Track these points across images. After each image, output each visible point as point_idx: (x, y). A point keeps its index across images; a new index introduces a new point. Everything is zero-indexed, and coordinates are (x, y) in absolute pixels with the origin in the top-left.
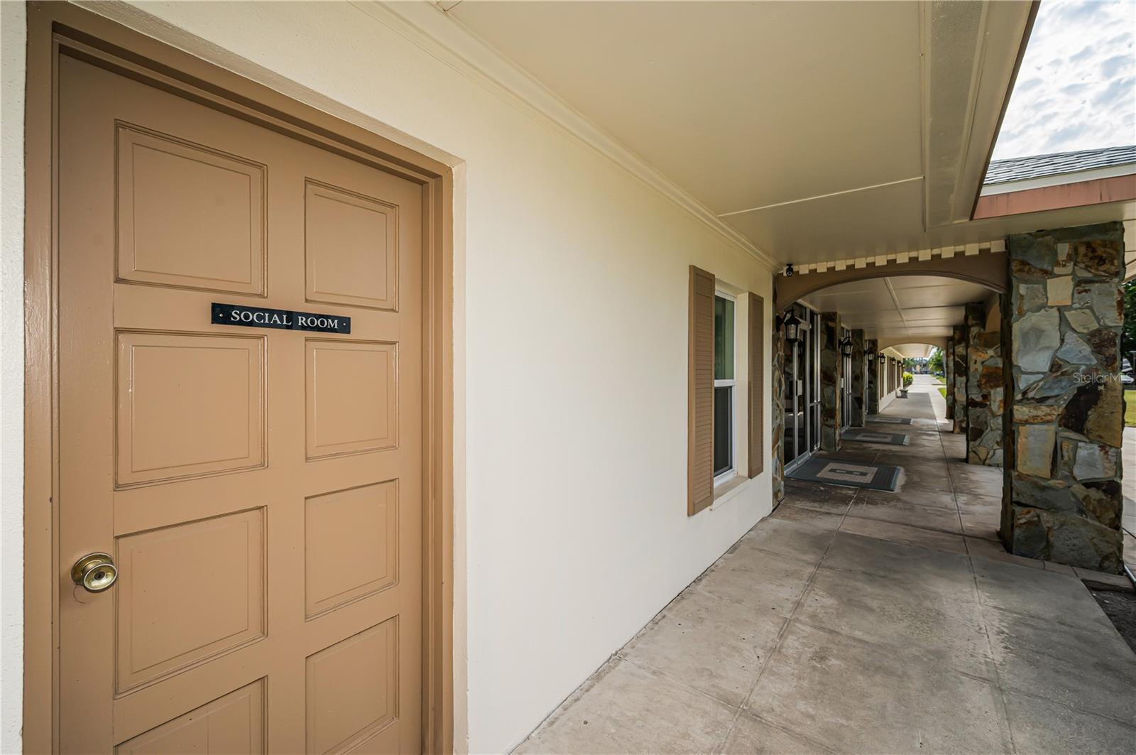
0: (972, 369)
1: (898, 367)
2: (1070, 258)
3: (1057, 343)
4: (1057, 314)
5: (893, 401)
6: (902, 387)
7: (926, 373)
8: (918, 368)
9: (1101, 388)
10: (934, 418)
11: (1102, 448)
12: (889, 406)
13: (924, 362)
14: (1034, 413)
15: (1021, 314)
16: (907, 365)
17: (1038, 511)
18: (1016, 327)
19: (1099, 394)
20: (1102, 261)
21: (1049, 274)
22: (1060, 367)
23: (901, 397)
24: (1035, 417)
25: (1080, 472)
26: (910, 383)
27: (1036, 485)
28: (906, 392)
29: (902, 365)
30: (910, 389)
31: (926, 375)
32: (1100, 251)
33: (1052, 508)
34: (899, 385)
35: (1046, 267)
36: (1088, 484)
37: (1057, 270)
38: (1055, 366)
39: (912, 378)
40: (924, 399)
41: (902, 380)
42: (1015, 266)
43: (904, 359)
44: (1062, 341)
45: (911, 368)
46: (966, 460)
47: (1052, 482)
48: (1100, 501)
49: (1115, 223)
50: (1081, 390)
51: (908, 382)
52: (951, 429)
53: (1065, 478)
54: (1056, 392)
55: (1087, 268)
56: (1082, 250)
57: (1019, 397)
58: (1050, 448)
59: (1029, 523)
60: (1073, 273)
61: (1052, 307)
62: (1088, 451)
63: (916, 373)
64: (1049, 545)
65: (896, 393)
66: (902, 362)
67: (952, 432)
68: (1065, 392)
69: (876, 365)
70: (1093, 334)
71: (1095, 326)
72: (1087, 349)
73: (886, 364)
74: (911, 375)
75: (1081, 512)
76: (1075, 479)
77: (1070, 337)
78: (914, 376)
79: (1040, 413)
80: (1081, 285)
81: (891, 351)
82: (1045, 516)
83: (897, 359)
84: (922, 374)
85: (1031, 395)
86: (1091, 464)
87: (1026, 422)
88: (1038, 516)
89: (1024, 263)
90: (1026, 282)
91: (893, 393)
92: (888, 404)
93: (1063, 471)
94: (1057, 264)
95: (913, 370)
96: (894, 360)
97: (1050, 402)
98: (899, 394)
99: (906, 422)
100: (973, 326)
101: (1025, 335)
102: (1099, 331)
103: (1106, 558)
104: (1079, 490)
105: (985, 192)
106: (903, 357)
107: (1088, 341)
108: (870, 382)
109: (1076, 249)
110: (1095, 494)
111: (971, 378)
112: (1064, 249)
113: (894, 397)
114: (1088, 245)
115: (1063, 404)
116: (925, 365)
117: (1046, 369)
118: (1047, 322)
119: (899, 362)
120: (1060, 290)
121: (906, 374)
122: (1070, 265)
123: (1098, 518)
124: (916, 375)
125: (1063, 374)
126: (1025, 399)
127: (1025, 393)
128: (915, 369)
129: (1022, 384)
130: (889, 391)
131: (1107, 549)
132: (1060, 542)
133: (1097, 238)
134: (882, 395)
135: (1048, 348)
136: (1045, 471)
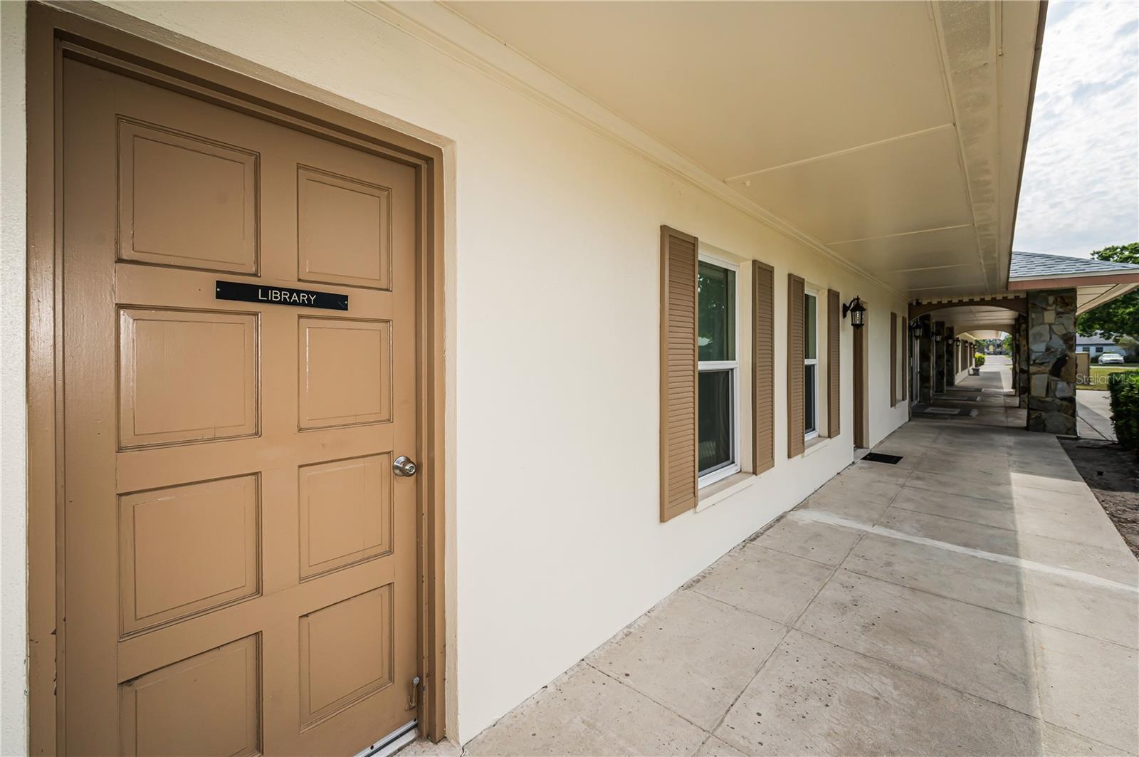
0: (1022, 350)
1: (971, 348)
2: (1054, 303)
3: (1048, 339)
4: (1048, 327)
5: (966, 377)
6: (974, 366)
7: (1001, 353)
8: (991, 348)
9: (1067, 358)
10: (1002, 388)
11: (1068, 383)
12: (963, 380)
13: (998, 342)
14: (1039, 369)
15: (1033, 326)
16: (980, 346)
17: (1040, 412)
18: (1031, 332)
19: (1066, 360)
20: (1067, 305)
21: (1045, 309)
22: (1050, 349)
23: (974, 375)
24: (1039, 371)
25: (1058, 394)
26: (982, 363)
27: (1039, 401)
28: (978, 370)
29: (974, 346)
30: (982, 369)
31: (1001, 356)
32: (1067, 300)
33: (1046, 410)
34: (971, 365)
35: (1044, 306)
36: (1062, 399)
37: (1048, 308)
38: (1048, 349)
39: (983, 358)
40: (996, 376)
41: (974, 360)
42: (1030, 306)
43: (976, 341)
44: (1051, 338)
45: (984, 349)
46: (1019, 407)
47: (1047, 399)
48: (1067, 406)
49: (1073, 289)
50: (1059, 359)
51: (980, 362)
52: (1014, 394)
53: (1052, 397)
54: (1048, 360)
55: (1061, 307)
56: (1059, 300)
57: (1031, 362)
58: (1046, 384)
59: (1036, 417)
60: (1055, 309)
61: (1046, 324)
62: (1061, 385)
63: (989, 354)
64: (1045, 426)
65: (969, 372)
66: (974, 343)
67: (1014, 396)
68: (1053, 361)
69: (953, 348)
70: (1064, 335)
71: (1064, 332)
72: (1061, 342)
73: (960, 347)
74: (983, 356)
75: (1059, 411)
76: (1056, 397)
77: (1054, 337)
78: (986, 357)
79: (1040, 369)
80: (1058, 314)
81: (966, 336)
82: (1043, 414)
83: (969, 341)
84: (996, 354)
85: (1037, 361)
86: (1063, 390)
87: (1035, 374)
88: (1040, 414)
89: (1034, 304)
90: (1034, 312)
91: (966, 371)
92: (962, 378)
93: (1051, 394)
94: (1048, 305)
95: (986, 350)
96: (966, 342)
97: (1045, 364)
98: (972, 372)
99: (979, 390)
100: (1023, 323)
101: (1035, 335)
102: (1066, 334)
103: (1069, 429)
104: (1058, 401)
105: (1010, 280)
106: (975, 339)
107: (1062, 338)
108: (948, 361)
109: (1056, 299)
110: (1065, 403)
111: (1022, 356)
112: (1051, 299)
113: (967, 374)
114: (1062, 298)
115: (1051, 365)
116: (999, 346)
117: (1044, 350)
118: (1044, 330)
119: (971, 344)
120: (1050, 316)
121: (978, 355)
122: (1054, 306)
123: (1066, 413)
124: (989, 356)
125: (1051, 352)
126: (1035, 363)
127: (1034, 361)
128: (988, 350)
129: (1033, 357)
130: (964, 368)
131: (1069, 425)
132: (1049, 424)
133: (1065, 295)
134: (957, 372)
135: (1044, 341)
136: (1044, 395)
